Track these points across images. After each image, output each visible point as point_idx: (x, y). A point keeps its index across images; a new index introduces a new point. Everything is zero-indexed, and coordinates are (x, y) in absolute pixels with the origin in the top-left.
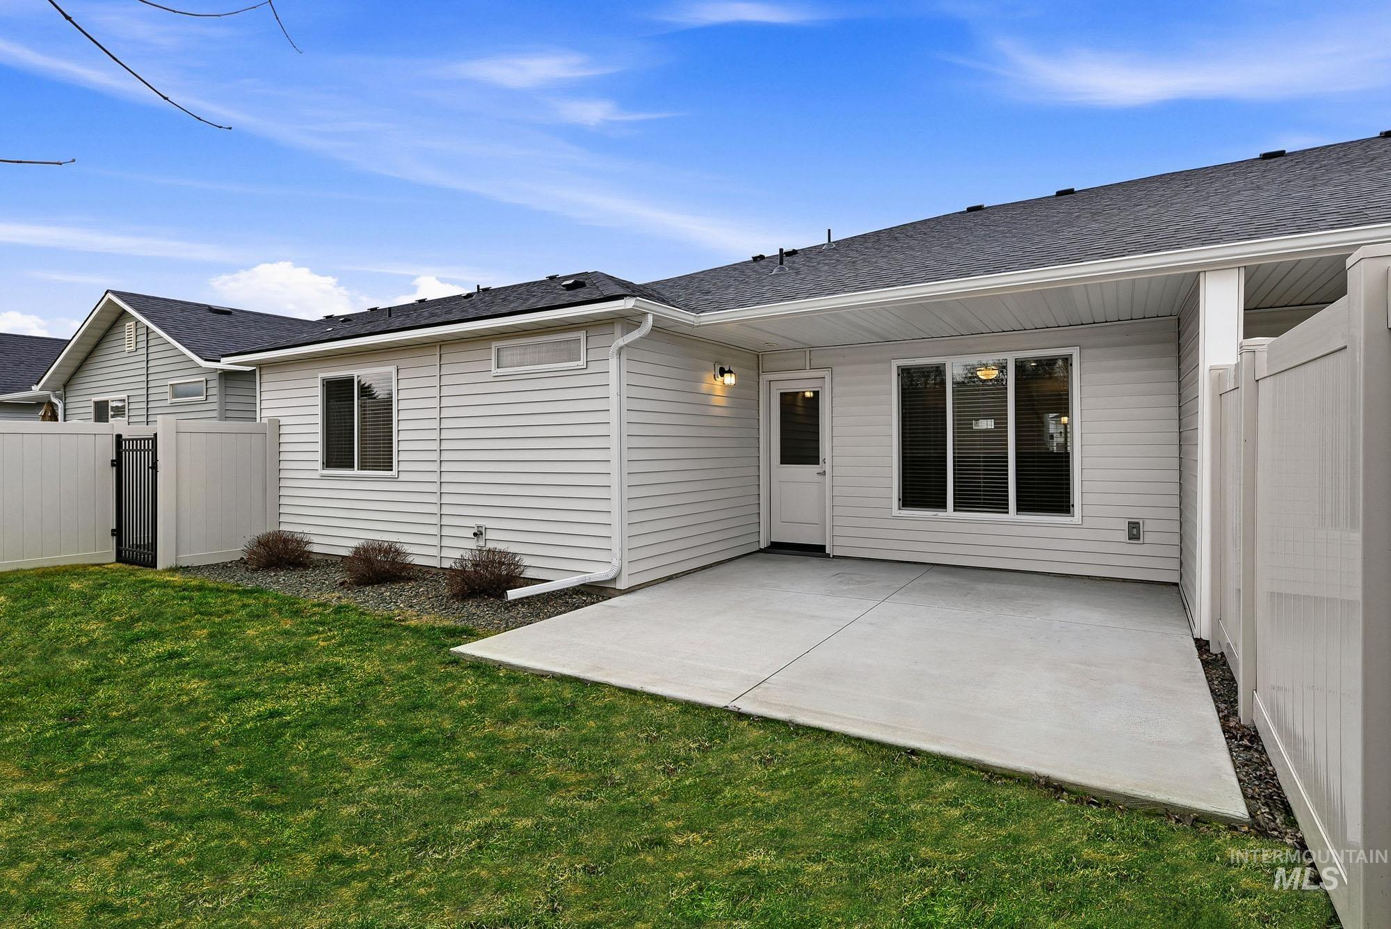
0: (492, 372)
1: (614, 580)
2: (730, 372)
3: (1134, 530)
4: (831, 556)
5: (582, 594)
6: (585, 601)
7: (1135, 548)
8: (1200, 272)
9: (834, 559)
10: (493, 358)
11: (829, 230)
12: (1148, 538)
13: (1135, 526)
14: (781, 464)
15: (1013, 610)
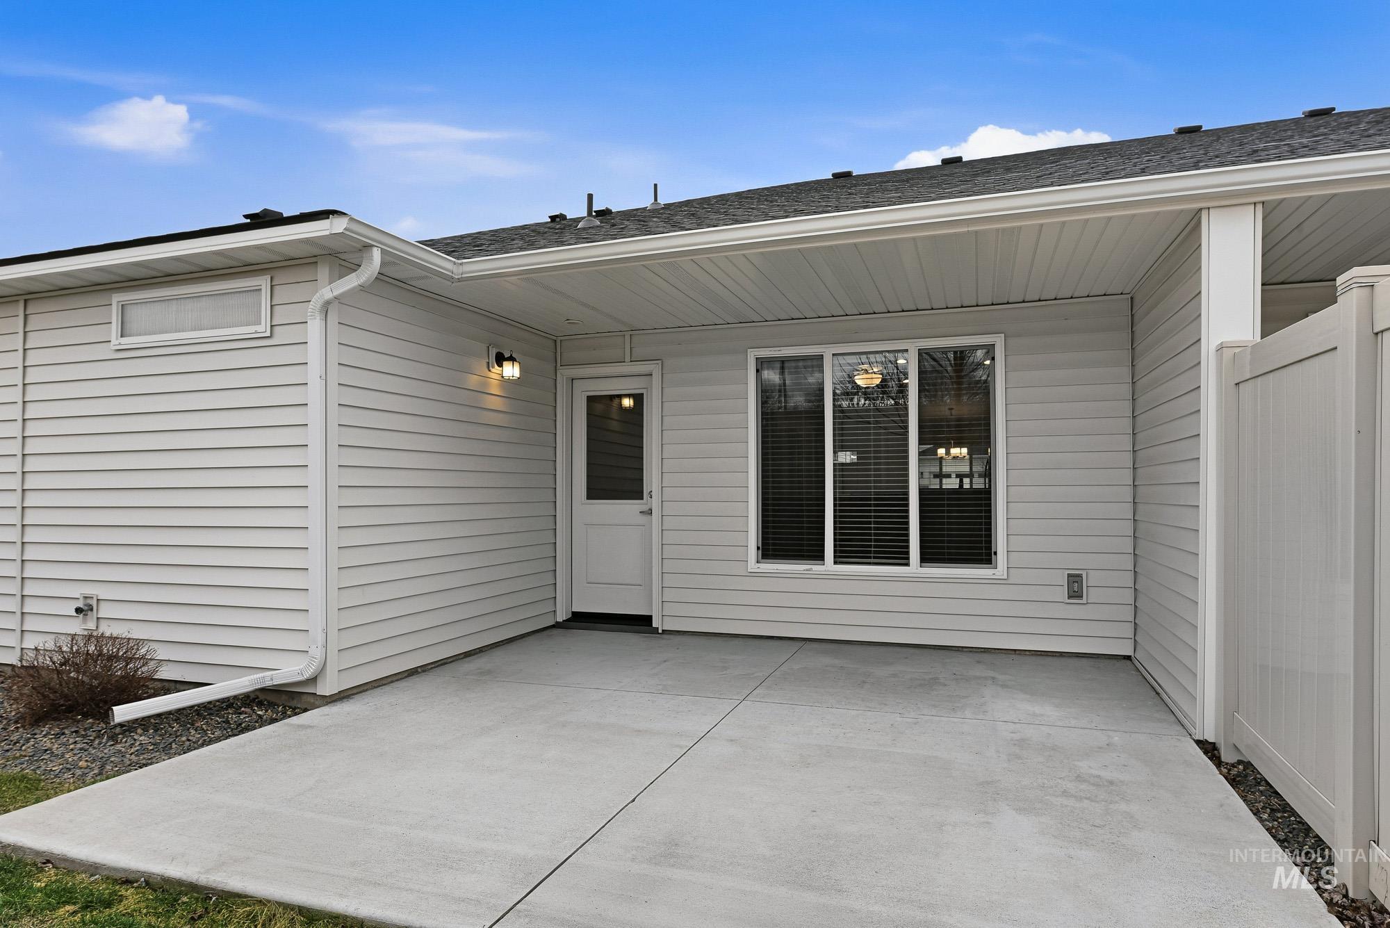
0: (112, 343)
1: (313, 680)
2: (512, 359)
3: (1075, 587)
4: (660, 631)
5: (260, 704)
6: (260, 717)
7: (1075, 610)
8: (1201, 210)
9: (665, 636)
10: (114, 320)
11: (656, 185)
12: (1092, 595)
13: (1077, 579)
14: (587, 499)
15: (934, 706)
